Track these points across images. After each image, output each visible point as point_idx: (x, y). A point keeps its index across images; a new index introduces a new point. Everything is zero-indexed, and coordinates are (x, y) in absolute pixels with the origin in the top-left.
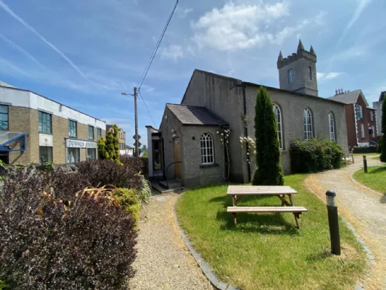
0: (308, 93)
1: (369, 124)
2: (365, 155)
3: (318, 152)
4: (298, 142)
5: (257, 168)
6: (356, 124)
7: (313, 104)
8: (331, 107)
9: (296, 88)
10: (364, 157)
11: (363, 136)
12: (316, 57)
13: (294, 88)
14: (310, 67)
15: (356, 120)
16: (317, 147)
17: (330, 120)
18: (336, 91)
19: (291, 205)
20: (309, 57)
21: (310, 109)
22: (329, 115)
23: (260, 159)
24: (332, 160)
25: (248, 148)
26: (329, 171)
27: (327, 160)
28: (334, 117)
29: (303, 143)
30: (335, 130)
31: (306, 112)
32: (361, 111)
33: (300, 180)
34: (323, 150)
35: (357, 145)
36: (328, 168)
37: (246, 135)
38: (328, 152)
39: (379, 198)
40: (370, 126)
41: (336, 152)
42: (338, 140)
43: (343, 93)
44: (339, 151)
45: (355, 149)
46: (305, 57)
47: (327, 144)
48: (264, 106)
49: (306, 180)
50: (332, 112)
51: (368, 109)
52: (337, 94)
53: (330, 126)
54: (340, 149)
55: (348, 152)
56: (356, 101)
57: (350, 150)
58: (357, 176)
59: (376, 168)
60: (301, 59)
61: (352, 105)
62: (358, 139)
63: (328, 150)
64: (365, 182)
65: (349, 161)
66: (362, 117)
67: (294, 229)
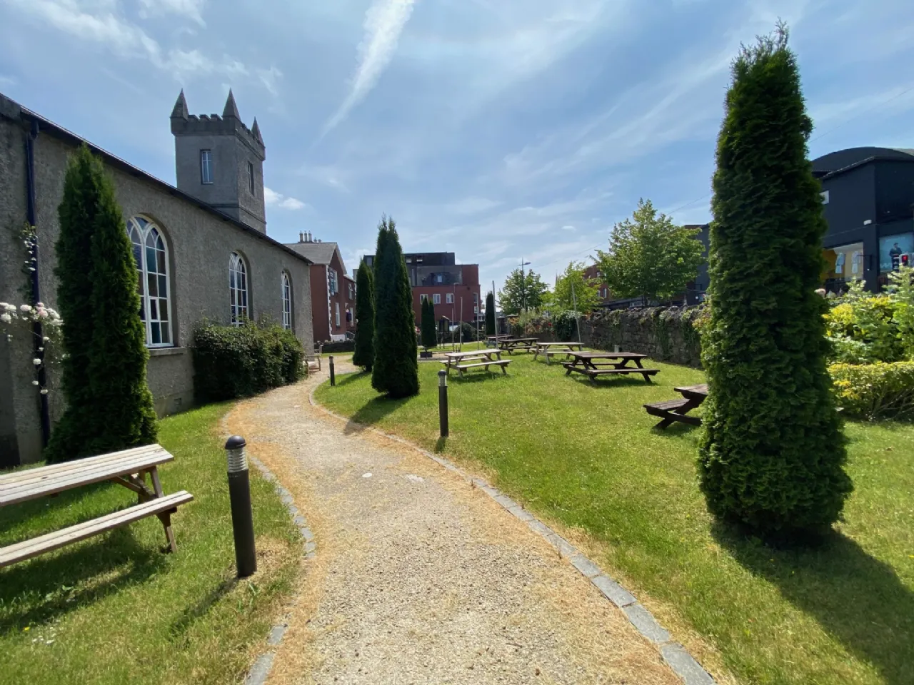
0: (245, 220)
1: (346, 304)
2: (332, 355)
3: (256, 351)
4: (213, 329)
5: (65, 407)
6: (329, 301)
7: (250, 247)
8: (286, 262)
9: (220, 202)
10: (331, 358)
11: (338, 324)
12: (263, 148)
13: (212, 200)
14: (251, 166)
15: (329, 295)
16: (254, 342)
17: (283, 286)
18: (301, 235)
19: (156, 496)
20: (249, 140)
21: (244, 255)
22: (283, 277)
23: (76, 375)
24: (283, 367)
25: (38, 342)
26: (278, 390)
27: (275, 367)
28: (290, 281)
29: (227, 332)
30: (291, 306)
31: (235, 261)
32: (336, 281)
33: (213, 419)
34: (267, 346)
35: (329, 339)
36: (276, 384)
37: (34, 301)
38: (276, 351)
39: (343, 427)
40: (348, 308)
41: (290, 350)
42: (297, 328)
43: (311, 242)
44: (296, 349)
45: (326, 345)
46: (241, 138)
47: (275, 335)
48: (93, 211)
49: (227, 418)
50: (286, 271)
51: (346, 278)
52: (302, 241)
53: (284, 299)
54: (299, 345)
55: (313, 350)
56: (329, 262)
57: (316, 347)
58: (320, 394)
59: (348, 376)
60: (230, 137)
61: (323, 266)
62: (331, 329)
63: (278, 347)
64: (328, 403)
65: (313, 367)
66: (337, 290)
67: (156, 557)
